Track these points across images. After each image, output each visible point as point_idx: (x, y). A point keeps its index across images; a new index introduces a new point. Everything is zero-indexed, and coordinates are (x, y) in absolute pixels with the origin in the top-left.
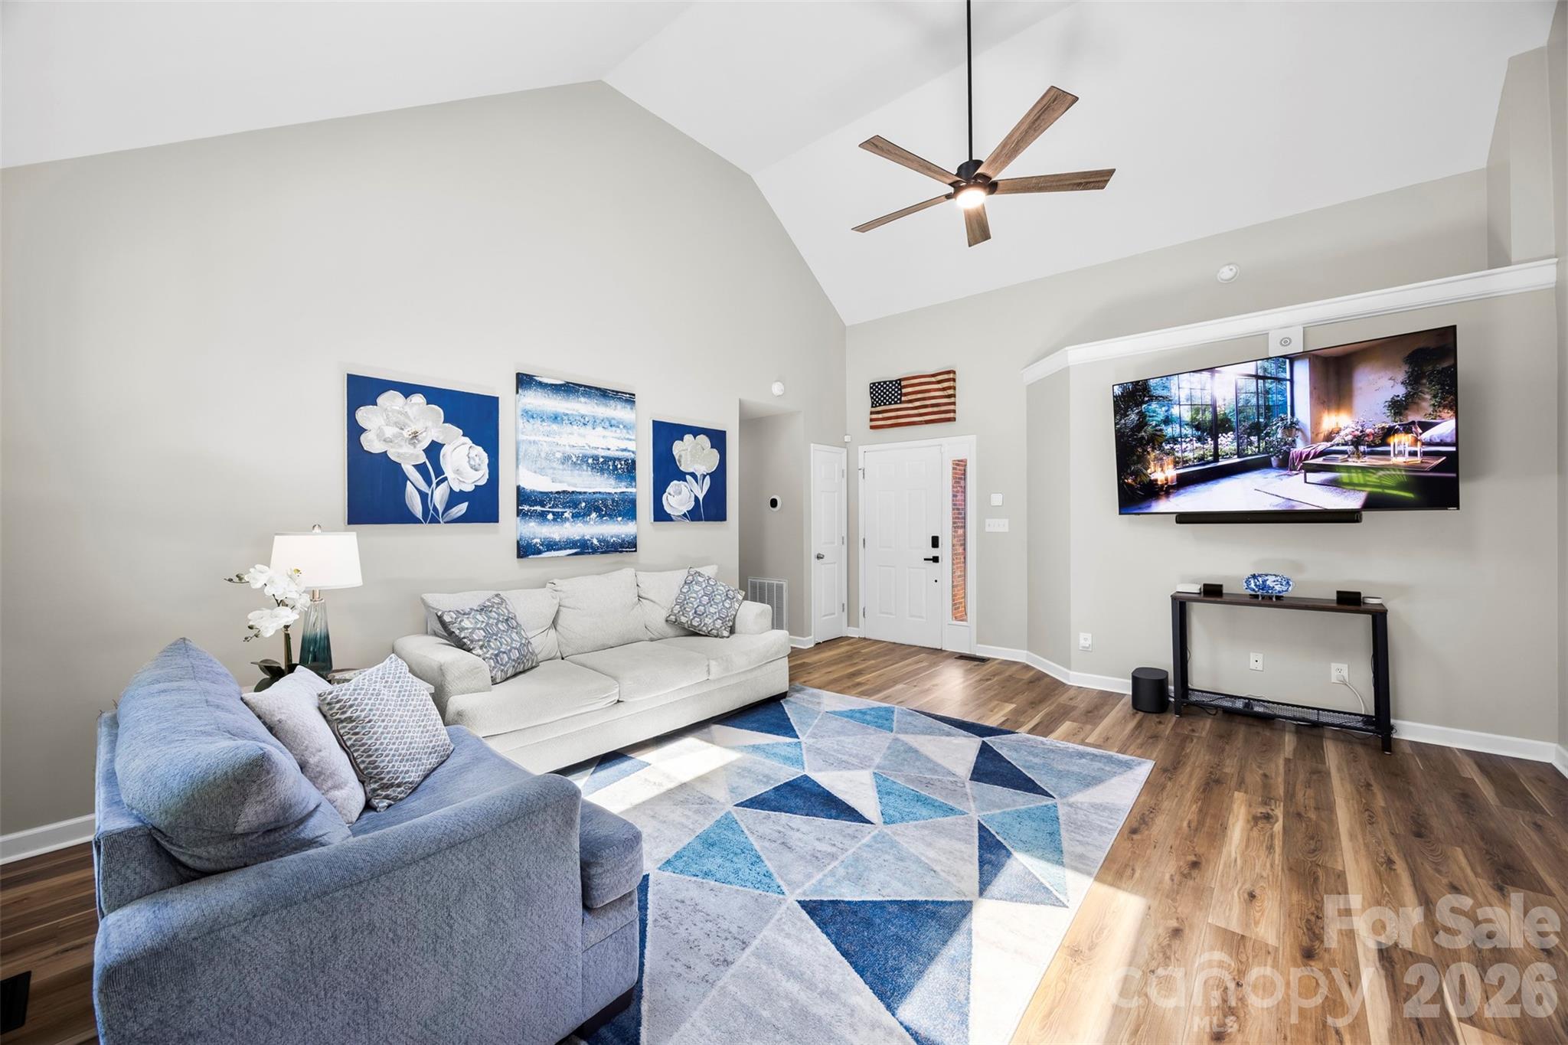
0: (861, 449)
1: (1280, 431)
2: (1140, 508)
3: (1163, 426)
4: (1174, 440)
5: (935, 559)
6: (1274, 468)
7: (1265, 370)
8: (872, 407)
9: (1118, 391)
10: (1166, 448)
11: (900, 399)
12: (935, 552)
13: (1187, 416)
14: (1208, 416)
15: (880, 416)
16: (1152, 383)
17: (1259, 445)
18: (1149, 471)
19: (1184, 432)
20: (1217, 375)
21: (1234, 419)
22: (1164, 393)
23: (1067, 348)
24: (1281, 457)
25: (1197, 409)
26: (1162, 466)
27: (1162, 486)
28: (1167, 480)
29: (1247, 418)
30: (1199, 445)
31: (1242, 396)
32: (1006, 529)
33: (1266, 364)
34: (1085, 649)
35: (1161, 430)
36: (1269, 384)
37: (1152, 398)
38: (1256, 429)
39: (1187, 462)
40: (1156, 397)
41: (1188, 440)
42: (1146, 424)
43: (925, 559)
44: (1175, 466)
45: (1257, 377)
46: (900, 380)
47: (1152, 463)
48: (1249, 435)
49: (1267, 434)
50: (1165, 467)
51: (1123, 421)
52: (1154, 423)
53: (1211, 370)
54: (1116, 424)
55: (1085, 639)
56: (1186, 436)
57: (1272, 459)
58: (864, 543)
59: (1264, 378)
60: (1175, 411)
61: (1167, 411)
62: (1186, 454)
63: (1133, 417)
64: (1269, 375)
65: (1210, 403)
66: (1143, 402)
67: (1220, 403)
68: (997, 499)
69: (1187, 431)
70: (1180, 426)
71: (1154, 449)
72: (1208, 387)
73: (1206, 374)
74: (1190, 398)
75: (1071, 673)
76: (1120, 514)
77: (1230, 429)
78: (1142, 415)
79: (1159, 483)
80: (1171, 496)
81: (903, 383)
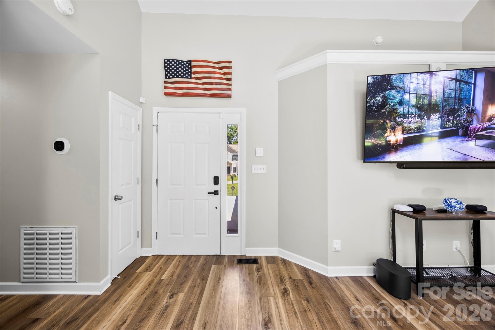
0: (155, 110)
1: (465, 114)
2: (378, 159)
3: (398, 107)
4: (404, 116)
5: (216, 193)
6: (460, 136)
7: (461, 76)
8: (166, 78)
9: (370, 80)
10: (399, 120)
11: (190, 75)
12: (216, 188)
13: (413, 101)
14: (426, 101)
15: (173, 86)
16: (394, 77)
17: (453, 122)
18: (386, 135)
19: (411, 111)
20: (434, 76)
21: (441, 105)
22: (401, 85)
23: (328, 51)
24: (464, 129)
25: (420, 97)
26: (394, 132)
27: (394, 145)
28: (397, 141)
29: (448, 105)
30: (419, 120)
31: (447, 91)
32: (265, 171)
33: (462, 73)
34: (337, 251)
35: (396, 109)
36: (463, 86)
37: (393, 88)
38: (453, 112)
39: (410, 130)
40: (396, 87)
41: (413, 116)
42: (387, 104)
43: (209, 193)
44: (403, 132)
45: (456, 80)
46: (191, 61)
47: (388, 130)
48: (449, 115)
49: (459, 116)
50: (397, 133)
51: (372, 101)
52: (392, 104)
53: (431, 73)
54: (367, 103)
55: (337, 244)
56: (412, 114)
57: (459, 131)
58: (157, 182)
59: (460, 81)
60: (407, 97)
61: (401, 97)
62: (410, 125)
63: (379, 99)
64: (463, 80)
65: (428, 93)
66: (387, 90)
67: (434, 94)
68: (260, 152)
69: (413, 110)
70: (409, 107)
71: (390, 121)
72: (428, 83)
73: (427, 76)
74: (416, 89)
75: (329, 268)
76: (364, 162)
77: (438, 111)
78: (385, 98)
79: (392, 143)
80: (398, 151)
81: (193, 64)
